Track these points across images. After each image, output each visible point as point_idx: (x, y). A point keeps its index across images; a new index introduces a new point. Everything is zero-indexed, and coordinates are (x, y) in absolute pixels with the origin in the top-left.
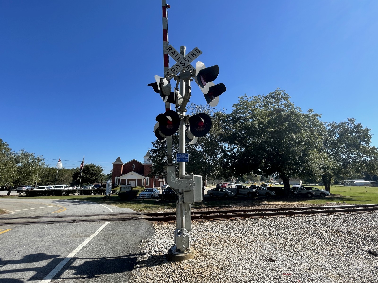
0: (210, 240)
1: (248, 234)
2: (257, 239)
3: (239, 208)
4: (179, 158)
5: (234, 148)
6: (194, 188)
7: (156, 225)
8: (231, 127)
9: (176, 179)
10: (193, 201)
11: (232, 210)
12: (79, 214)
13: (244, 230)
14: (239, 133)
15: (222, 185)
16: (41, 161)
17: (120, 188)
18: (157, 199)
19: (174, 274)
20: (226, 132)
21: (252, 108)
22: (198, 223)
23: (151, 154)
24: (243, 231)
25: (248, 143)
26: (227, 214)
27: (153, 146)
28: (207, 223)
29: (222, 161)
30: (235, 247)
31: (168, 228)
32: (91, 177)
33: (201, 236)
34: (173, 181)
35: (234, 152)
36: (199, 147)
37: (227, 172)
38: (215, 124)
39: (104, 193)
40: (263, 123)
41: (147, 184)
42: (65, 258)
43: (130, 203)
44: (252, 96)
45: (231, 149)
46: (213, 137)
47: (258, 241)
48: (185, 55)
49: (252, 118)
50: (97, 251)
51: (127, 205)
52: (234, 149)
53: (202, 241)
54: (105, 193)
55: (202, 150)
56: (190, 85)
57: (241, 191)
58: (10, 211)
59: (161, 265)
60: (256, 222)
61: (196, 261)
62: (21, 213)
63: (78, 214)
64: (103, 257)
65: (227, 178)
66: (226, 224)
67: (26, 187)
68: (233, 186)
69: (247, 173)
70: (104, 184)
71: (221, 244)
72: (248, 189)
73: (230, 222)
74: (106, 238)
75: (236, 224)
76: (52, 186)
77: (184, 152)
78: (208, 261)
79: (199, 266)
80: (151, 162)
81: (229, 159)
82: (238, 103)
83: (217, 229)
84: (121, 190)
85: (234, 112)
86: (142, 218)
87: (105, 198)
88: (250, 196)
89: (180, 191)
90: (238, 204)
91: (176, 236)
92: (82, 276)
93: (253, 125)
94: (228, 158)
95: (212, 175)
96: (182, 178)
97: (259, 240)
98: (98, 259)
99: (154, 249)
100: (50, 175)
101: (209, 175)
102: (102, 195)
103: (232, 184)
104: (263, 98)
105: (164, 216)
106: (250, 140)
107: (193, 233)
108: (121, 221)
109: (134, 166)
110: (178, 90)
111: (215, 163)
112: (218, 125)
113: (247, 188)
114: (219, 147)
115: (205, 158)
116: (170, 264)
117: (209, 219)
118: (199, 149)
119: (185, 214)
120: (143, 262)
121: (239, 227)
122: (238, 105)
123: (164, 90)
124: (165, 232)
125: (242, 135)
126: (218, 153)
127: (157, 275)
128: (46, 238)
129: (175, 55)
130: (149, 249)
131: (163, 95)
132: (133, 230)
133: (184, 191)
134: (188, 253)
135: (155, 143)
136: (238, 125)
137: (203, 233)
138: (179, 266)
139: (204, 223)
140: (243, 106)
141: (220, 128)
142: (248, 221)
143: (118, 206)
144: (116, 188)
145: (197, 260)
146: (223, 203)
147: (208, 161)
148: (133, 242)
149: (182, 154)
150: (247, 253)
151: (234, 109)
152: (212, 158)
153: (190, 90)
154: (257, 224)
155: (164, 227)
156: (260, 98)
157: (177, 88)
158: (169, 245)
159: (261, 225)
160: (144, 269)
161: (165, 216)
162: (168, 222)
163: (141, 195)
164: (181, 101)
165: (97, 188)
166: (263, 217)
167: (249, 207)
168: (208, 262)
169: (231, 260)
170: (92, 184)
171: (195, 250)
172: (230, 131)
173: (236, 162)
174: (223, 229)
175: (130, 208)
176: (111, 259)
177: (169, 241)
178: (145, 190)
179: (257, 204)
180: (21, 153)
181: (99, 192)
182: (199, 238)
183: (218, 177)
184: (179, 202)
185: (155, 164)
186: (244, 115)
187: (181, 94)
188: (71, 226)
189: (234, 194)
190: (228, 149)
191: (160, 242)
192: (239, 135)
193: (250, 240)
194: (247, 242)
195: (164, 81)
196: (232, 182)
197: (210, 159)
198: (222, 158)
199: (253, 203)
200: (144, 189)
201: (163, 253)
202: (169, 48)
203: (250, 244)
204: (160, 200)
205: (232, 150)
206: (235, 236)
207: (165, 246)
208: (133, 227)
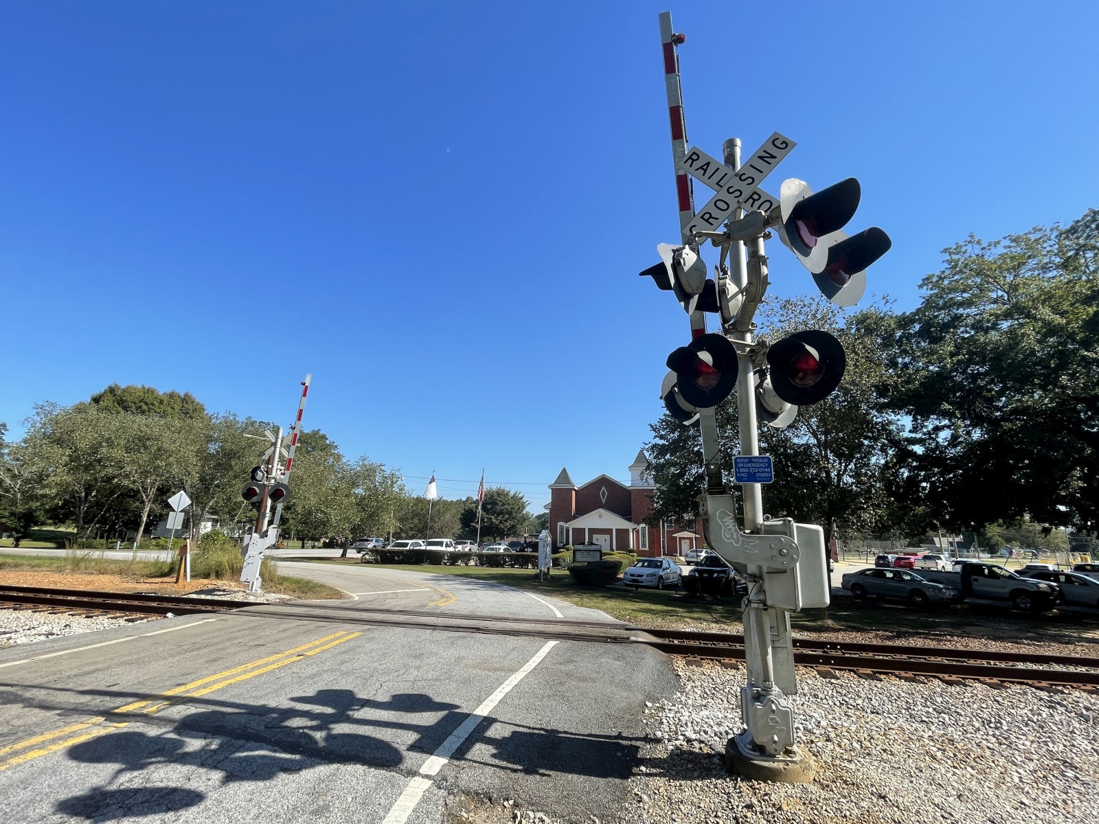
0: (866, 736)
1: (1021, 742)
2: (1066, 767)
3: (975, 645)
4: (741, 470)
5: (937, 429)
6: (798, 564)
7: (682, 666)
8: (919, 357)
9: (737, 536)
10: (796, 605)
11: (944, 647)
12: (485, 615)
13: (1001, 724)
14: (955, 376)
15: (898, 559)
16: (398, 483)
17: (570, 553)
18: (676, 592)
19: (749, 814)
20: (899, 376)
21: (1008, 280)
22: (818, 676)
23: (650, 458)
24: (997, 728)
25: (999, 409)
26: (925, 659)
27: (656, 437)
28: (847, 678)
29: (892, 475)
30: (969, 776)
31: (718, 679)
32: (501, 522)
33: (830, 717)
34: (728, 539)
35: (938, 443)
36: (803, 432)
37: (913, 516)
38: (856, 353)
39: (535, 565)
40: (1062, 328)
41: (644, 545)
42: (469, 715)
43: (602, 597)
44: (1004, 238)
45: (925, 434)
46: (851, 397)
47: (1070, 774)
48: (739, 166)
49: (1007, 315)
50: (538, 712)
51: (596, 601)
52: (937, 435)
53: (837, 736)
54: (537, 566)
55: (813, 441)
56: (762, 252)
57: (981, 584)
58: (350, 594)
59: (709, 781)
60: (1059, 703)
61: (821, 791)
62: (370, 598)
63: (482, 614)
64: (553, 728)
65: (919, 533)
66: (926, 693)
67: (372, 540)
68: (945, 564)
69: (1001, 521)
70: (531, 540)
71: (909, 756)
72: (1011, 577)
73: (939, 690)
74: (554, 680)
75: (966, 700)
76: (420, 541)
77: (756, 453)
78: (862, 800)
79: (831, 809)
80: (652, 482)
81: (919, 468)
82: (943, 272)
83: (890, 707)
84: (574, 560)
85: (929, 304)
86: (640, 640)
87: (536, 577)
88: (1023, 606)
89: (752, 569)
90: (968, 629)
91: (750, 705)
92: (510, 765)
93: (1017, 344)
94: (915, 464)
95: (857, 522)
96: (756, 531)
97: (1077, 771)
98: (543, 732)
99: (683, 733)
100: (415, 515)
101: (844, 524)
102: (530, 570)
103: (940, 558)
104: (1052, 237)
105: (704, 644)
106: (1007, 397)
107: (802, 705)
108: (585, 643)
109: (604, 494)
110: (725, 273)
111: (864, 484)
112: (867, 357)
113: (1007, 574)
114: (878, 429)
115: (824, 467)
116: (736, 785)
117: (855, 669)
118: (803, 438)
119: (773, 641)
120: (656, 762)
121: (982, 711)
122: (945, 278)
123: (687, 281)
124: (710, 690)
125: (970, 383)
126: (874, 449)
127: (699, 807)
128: (425, 661)
129: (710, 171)
130: (667, 729)
131: (685, 296)
132: (619, 670)
133: (765, 570)
134: (792, 762)
135: (660, 427)
136: (951, 348)
137: (837, 709)
138: (766, 795)
139: (837, 678)
140: (967, 278)
141: (875, 364)
142: (1019, 693)
143: (571, 602)
144: (561, 552)
145: (823, 789)
146: (908, 620)
147: (839, 476)
148: (624, 704)
149: (751, 460)
150: (1023, 806)
151: (927, 292)
152: (852, 466)
153: (765, 267)
154: (1063, 709)
155: (706, 673)
156: (1038, 237)
157: (721, 265)
158: (727, 729)
159: (1082, 715)
160: (660, 782)
161: (707, 644)
162: (717, 660)
163: (629, 576)
164: (736, 303)
165: (517, 551)
166: (1089, 687)
167: (1023, 643)
168: (864, 804)
169: (952, 815)
170: (502, 538)
171: (814, 757)
172: (917, 371)
173: (951, 478)
174: (914, 710)
175: (604, 610)
176: (572, 736)
177: (726, 717)
178: (639, 561)
179: (1059, 635)
180: (361, 463)
181: (523, 561)
182: (824, 723)
183: (880, 532)
184: (749, 601)
185: (664, 488)
186: (973, 311)
187: (737, 279)
188: (473, 641)
189: (949, 594)
190: (914, 435)
191: (699, 717)
192: (953, 381)
193: (1031, 766)
194: (1019, 770)
195: (684, 256)
196: (940, 550)
197: (845, 470)
198: (891, 465)
199: (1041, 631)
200: (637, 560)
201: (711, 748)
202: (690, 158)
203: (1033, 778)
204: (684, 593)
205: (931, 438)
206: (966, 740)
207: (715, 728)
208: (618, 662)
